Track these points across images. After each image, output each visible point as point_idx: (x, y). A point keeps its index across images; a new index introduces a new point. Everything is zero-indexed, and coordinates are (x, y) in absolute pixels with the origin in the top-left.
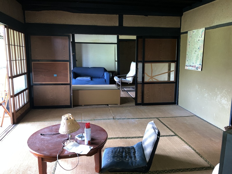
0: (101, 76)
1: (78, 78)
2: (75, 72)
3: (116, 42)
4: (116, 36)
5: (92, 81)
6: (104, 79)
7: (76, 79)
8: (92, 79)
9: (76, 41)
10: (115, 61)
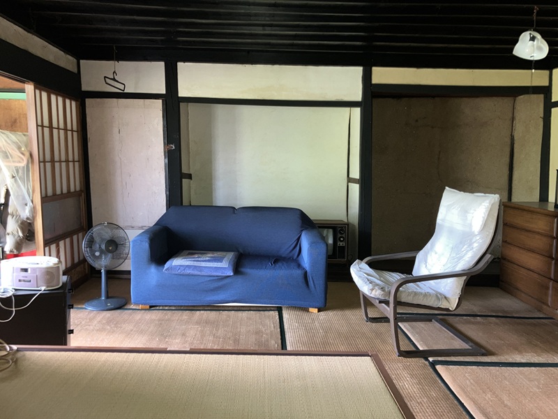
0: (285, 251)
1: (177, 262)
2: (171, 227)
3: (358, 97)
4: (358, 71)
5: (239, 279)
6: (299, 266)
7: (167, 265)
8: (243, 270)
9: (183, 92)
10: (350, 180)
